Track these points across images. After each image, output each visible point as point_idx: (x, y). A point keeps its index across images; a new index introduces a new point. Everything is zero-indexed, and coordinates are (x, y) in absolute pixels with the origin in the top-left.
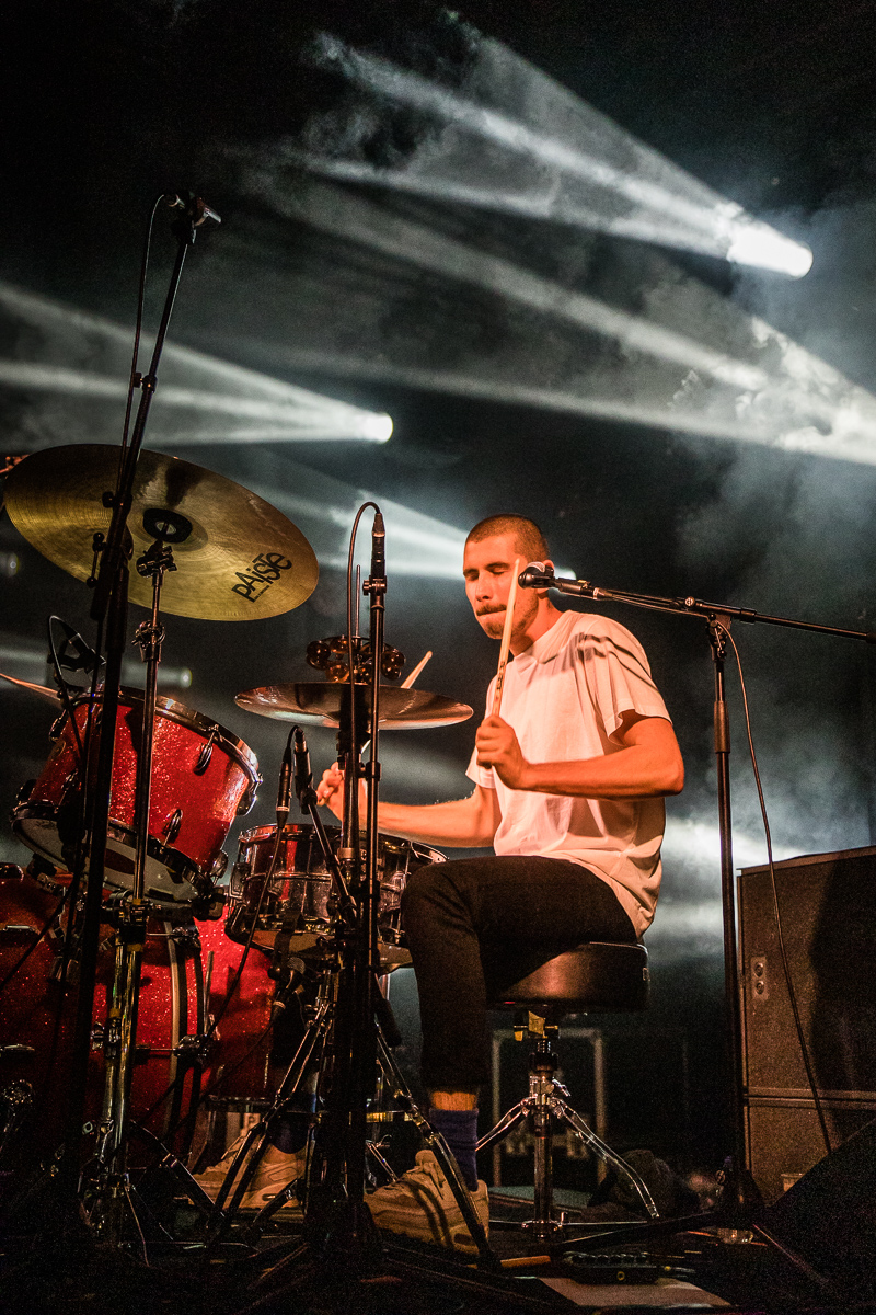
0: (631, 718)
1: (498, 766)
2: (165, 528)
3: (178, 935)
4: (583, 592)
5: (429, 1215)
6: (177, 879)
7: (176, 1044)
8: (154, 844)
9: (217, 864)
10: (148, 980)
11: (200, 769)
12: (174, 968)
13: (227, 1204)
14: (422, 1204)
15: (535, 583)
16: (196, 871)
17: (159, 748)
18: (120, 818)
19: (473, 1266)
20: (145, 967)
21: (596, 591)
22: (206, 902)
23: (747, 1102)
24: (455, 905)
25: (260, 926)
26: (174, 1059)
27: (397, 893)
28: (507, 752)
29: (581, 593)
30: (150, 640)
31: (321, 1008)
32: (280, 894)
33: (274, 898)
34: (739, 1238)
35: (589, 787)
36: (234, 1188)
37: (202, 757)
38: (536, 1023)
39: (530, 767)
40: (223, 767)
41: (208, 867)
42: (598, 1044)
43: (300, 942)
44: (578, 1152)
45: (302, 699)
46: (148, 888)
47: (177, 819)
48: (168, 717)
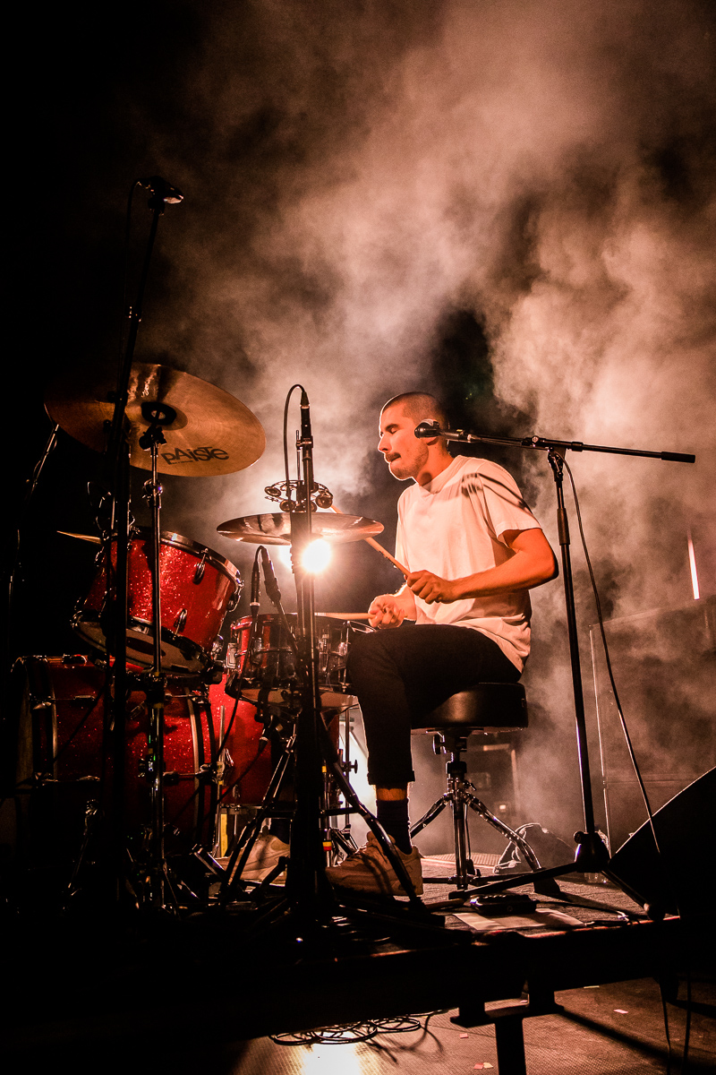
2: (158, 415)
3: (194, 695)
4: (460, 438)
5: (377, 877)
6: (188, 658)
7: (197, 770)
8: (166, 633)
9: (215, 645)
10: (174, 728)
11: (198, 579)
12: (193, 718)
14: (372, 870)
15: (425, 434)
16: (200, 650)
17: (168, 567)
18: (144, 617)
19: (406, 909)
20: (171, 719)
21: (469, 437)
22: (212, 672)
25: (248, 686)
26: (197, 781)
27: (342, 657)
29: (458, 438)
30: (152, 493)
31: (292, 739)
32: (261, 663)
33: (257, 666)
37: (197, 571)
40: (214, 578)
41: (210, 646)
43: (275, 696)
47: (183, 616)
48: (173, 546)
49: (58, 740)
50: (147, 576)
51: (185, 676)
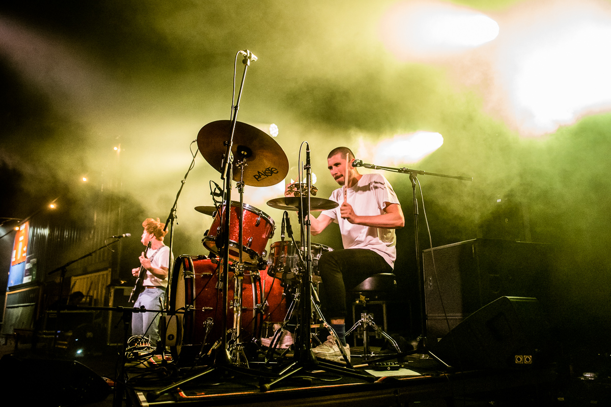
0: (388, 204)
1: (348, 218)
2: (244, 153)
3: (254, 275)
6: (252, 258)
7: (255, 307)
8: (244, 248)
9: (264, 253)
10: (245, 288)
11: (257, 224)
12: (253, 284)
13: (273, 346)
16: (258, 256)
17: (245, 219)
18: (234, 240)
19: (345, 367)
20: (244, 285)
22: (262, 265)
23: (427, 319)
24: (334, 264)
25: (278, 271)
26: (254, 311)
28: (350, 214)
30: (241, 186)
31: (297, 295)
32: (283, 262)
33: (281, 263)
34: (425, 357)
35: (376, 224)
36: (274, 343)
37: (257, 221)
38: (363, 298)
39: (358, 217)
40: (264, 224)
41: (261, 254)
42: (384, 306)
43: (290, 276)
44: (379, 337)
45: (287, 202)
46: (243, 261)
47: (250, 240)
48: (247, 210)
49: (196, 292)
50: (236, 222)
51: (250, 266)
